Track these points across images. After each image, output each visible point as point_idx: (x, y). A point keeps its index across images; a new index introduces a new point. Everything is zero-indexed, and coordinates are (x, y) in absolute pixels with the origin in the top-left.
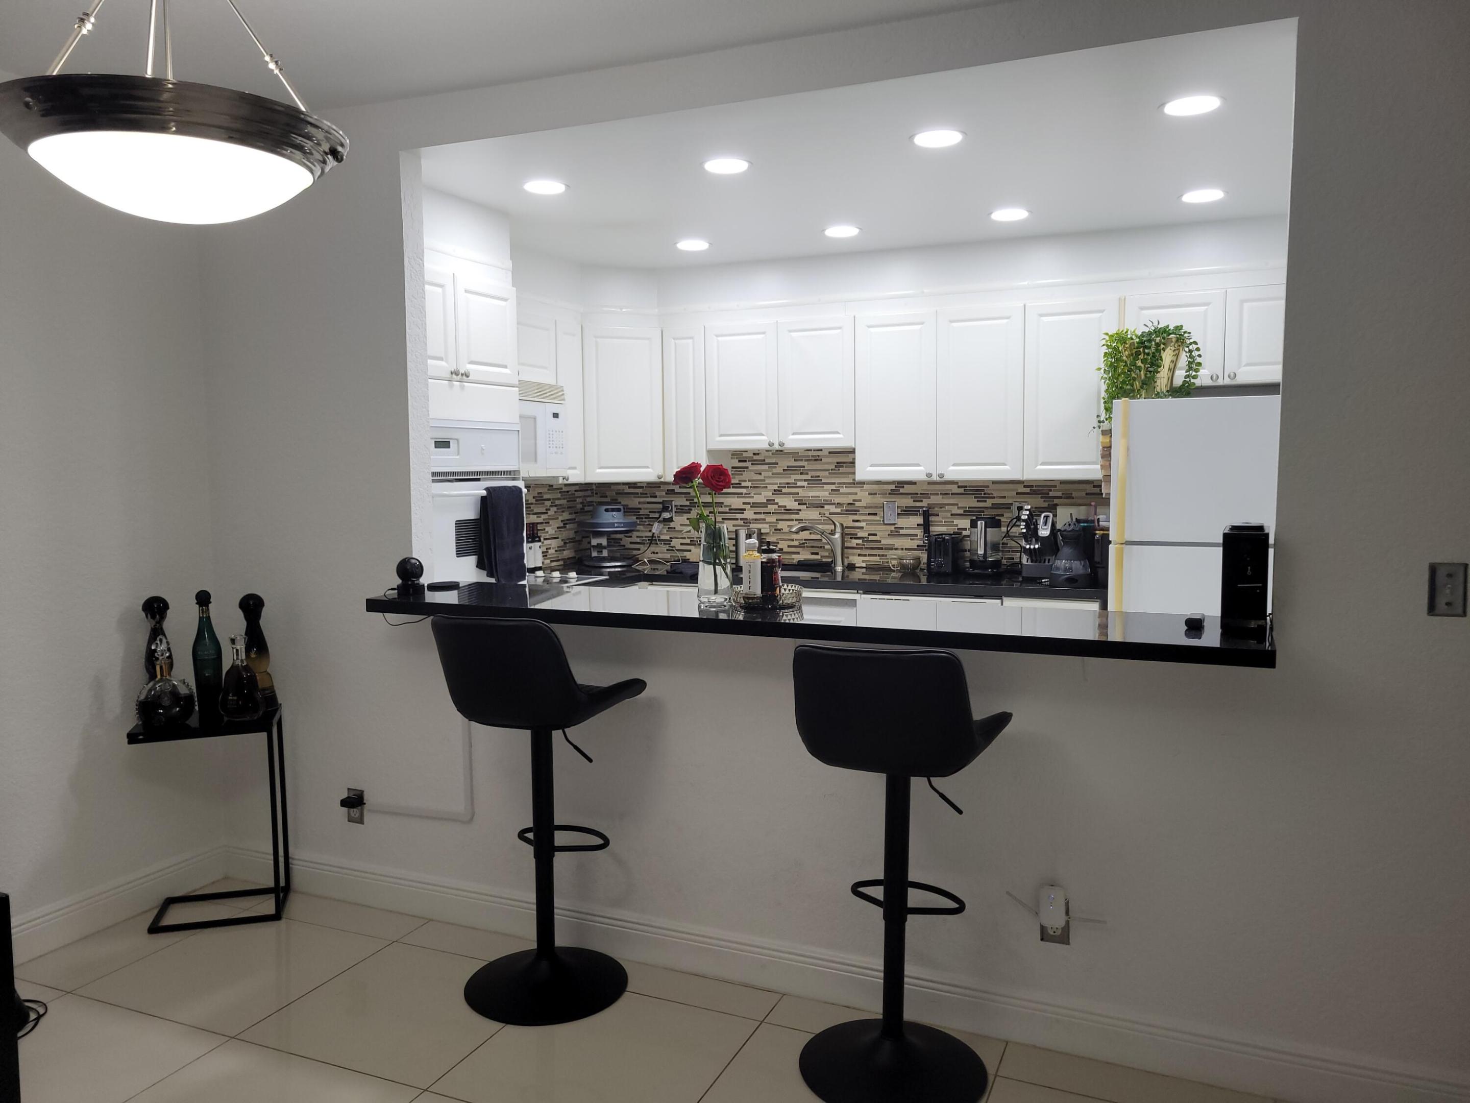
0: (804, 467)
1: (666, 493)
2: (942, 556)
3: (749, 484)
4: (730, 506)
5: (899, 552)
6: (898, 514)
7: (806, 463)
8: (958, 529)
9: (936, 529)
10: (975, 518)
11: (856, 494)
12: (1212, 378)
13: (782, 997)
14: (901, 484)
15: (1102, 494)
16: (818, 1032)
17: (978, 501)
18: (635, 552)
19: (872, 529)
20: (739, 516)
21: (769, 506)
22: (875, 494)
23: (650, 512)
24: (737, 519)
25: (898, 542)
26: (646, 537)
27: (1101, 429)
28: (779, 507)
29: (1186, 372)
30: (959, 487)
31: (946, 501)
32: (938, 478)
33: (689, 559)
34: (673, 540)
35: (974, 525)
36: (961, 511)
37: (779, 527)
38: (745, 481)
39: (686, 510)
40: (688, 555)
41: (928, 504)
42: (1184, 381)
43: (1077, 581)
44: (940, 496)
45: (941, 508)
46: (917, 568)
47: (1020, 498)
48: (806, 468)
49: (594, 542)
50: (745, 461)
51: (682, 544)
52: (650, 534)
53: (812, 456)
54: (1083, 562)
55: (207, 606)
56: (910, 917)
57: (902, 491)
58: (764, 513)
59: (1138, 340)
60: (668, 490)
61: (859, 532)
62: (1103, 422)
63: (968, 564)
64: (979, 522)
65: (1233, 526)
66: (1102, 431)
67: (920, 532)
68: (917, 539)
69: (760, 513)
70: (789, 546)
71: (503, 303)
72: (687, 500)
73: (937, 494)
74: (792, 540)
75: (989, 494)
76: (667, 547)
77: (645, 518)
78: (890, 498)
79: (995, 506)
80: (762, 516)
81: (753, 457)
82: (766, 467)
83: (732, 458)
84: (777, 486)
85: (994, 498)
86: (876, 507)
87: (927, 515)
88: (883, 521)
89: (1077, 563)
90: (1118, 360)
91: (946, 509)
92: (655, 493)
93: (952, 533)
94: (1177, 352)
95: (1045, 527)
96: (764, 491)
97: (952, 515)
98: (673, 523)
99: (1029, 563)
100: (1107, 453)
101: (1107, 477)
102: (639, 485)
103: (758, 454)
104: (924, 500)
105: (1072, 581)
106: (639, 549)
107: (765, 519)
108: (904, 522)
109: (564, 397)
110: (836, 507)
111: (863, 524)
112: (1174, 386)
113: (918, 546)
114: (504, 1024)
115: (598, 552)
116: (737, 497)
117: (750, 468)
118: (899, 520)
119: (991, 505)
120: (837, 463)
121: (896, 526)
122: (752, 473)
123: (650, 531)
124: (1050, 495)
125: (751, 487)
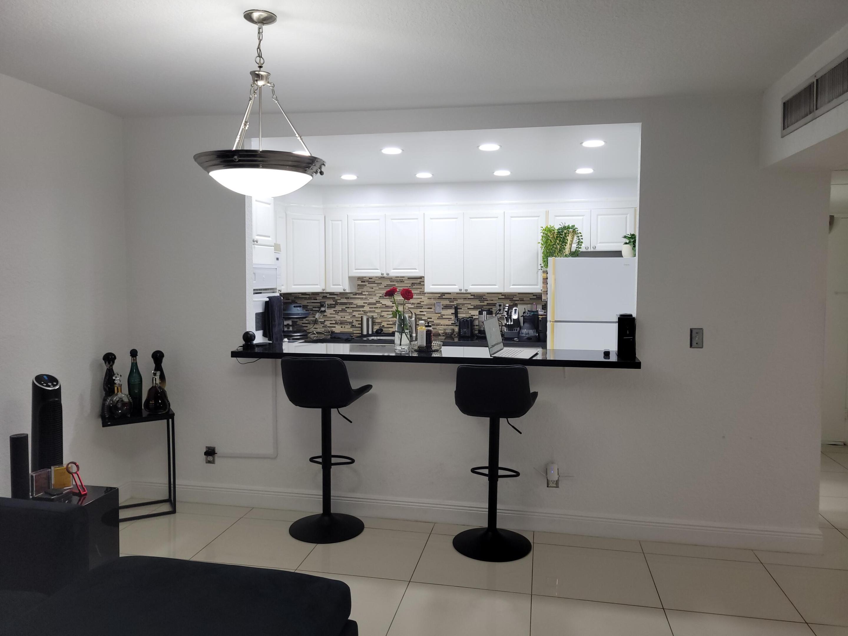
0: (395, 285)
1: (322, 298)
2: (466, 328)
3: (367, 293)
4: (357, 304)
5: (443, 327)
6: (442, 308)
7: (396, 283)
8: (471, 315)
9: (461, 316)
10: (480, 310)
11: (421, 298)
12: (586, 248)
13: (434, 524)
14: (443, 294)
15: (542, 299)
16: (456, 535)
17: (480, 302)
18: (305, 328)
19: (429, 315)
20: (361, 309)
21: (377, 304)
22: (431, 298)
23: (313, 307)
24: (360, 311)
25: (442, 322)
26: (311, 320)
27: (542, 270)
28: (382, 305)
29: (577, 245)
30: (471, 295)
31: (465, 302)
32: (464, 291)
33: (334, 331)
34: (326, 322)
35: (480, 313)
36: (472, 307)
37: (382, 315)
38: (365, 292)
39: (333, 306)
40: (334, 329)
41: (457, 303)
42: (576, 250)
43: (531, 339)
44: (462, 300)
45: (463, 305)
46: (452, 334)
47: (500, 301)
48: (396, 286)
49: (286, 323)
50: (365, 282)
51: (330, 324)
52: (314, 319)
53: (400, 280)
54: (533, 330)
55: (136, 357)
56: (499, 479)
57: (444, 297)
58: (374, 308)
59: (557, 231)
60: (323, 296)
61: (423, 317)
62: (543, 267)
63: (477, 332)
64: (484, 312)
65: (621, 315)
66: (543, 271)
67: (453, 317)
68: (451, 320)
69: (372, 308)
70: (387, 324)
71: (268, 206)
72: (333, 301)
73: (461, 299)
74: (389, 321)
75: (485, 299)
76: (323, 325)
77: (311, 311)
78: (438, 300)
79: (488, 304)
80: (373, 309)
81: (369, 280)
82: (376, 285)
83: (358, 280)
84: (381, 294)
85: (487, 300)
86: (432, 305)
87: (456, 309)
88: (435, 312)
89: (531, 331)
90: (548, 239)
91: (465, 306)
92: (316, 298)
93: (468, 317)
94: (573, 237)
95: (515, 314)
96: (374, 297)
97: (468, 309)
98: (326, 313)
99: (508, 331)
100: (545, 281)
101: (546, 292)
102: (307, 294)
103: (371, 278)
104: (455, 301)
105: (529, 339)
106: (307, 327)
107: (375, 311)
108: (444, 312)
109: (280, 249)
110: (411, 305)
111: (425, 313)
112: (571, 251)
113: (452, 324)
114: (316, 544)
115: (287, 328)
116: (361, 300)
117: (367, 285)
118: (442, 311)
119: (486, 304)
120: (412, 283)
121: (441, 314)
122: (369, 288)
123: (314, 317)
124: (514, 299)
125: (368, 295)
